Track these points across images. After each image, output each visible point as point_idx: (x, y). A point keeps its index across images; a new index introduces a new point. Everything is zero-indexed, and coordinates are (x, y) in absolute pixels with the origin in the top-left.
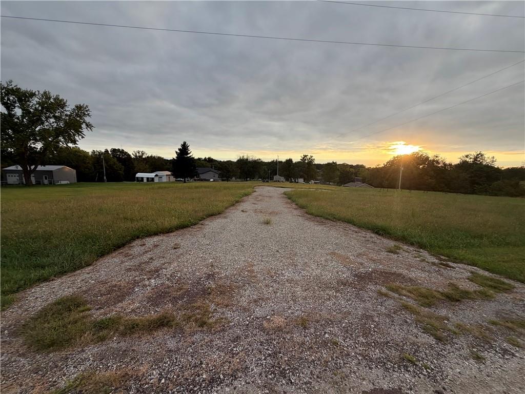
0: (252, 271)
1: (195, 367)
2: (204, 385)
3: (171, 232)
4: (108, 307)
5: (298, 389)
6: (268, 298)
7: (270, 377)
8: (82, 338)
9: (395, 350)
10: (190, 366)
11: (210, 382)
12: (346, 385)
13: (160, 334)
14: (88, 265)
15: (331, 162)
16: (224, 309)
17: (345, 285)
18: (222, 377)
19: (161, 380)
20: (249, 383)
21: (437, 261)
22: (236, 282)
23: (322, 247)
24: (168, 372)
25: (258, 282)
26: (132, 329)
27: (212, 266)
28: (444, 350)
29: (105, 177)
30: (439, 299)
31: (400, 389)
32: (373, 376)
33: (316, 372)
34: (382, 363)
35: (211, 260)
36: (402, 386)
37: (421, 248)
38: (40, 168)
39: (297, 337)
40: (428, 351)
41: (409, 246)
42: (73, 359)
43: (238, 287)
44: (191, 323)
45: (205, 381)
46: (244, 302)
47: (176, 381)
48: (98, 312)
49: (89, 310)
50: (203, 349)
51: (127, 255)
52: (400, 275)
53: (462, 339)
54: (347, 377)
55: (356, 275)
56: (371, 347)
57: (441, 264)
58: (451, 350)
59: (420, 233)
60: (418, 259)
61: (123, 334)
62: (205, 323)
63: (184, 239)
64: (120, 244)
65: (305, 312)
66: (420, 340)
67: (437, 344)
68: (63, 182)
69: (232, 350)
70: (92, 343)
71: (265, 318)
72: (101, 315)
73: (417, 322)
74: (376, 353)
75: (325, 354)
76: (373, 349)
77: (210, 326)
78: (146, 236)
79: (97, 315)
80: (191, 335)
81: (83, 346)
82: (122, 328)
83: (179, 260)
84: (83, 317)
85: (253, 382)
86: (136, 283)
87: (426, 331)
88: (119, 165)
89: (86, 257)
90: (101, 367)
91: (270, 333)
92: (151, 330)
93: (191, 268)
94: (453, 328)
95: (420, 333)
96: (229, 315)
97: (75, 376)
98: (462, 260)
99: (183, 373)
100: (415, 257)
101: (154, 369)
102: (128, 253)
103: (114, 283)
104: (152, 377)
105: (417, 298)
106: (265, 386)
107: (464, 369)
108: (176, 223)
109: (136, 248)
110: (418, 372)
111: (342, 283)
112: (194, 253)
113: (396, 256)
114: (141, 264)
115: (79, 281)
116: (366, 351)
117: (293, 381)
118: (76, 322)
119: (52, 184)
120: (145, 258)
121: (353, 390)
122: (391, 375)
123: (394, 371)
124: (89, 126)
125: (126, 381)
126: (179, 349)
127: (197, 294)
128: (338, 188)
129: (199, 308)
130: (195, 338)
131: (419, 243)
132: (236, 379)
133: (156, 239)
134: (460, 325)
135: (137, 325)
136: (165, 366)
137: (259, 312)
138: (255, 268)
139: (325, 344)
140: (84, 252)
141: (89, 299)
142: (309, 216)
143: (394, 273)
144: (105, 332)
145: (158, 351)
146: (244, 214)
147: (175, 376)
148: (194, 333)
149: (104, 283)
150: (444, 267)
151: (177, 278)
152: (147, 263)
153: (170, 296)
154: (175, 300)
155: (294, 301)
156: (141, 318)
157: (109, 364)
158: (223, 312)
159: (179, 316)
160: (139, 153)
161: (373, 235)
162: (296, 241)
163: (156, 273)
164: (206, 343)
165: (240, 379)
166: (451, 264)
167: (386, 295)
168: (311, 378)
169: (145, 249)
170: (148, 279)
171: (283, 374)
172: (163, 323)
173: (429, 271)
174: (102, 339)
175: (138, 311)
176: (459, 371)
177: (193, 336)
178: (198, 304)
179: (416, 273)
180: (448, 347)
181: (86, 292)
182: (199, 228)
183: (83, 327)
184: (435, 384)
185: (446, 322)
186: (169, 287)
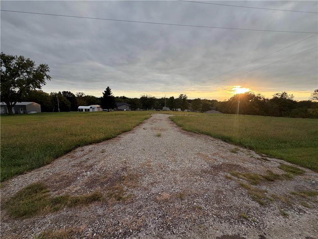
0: (150, 166)
1: (115, 225)
2: (120, 236)
3: (100, 142)
4: (61, 190)
5: (178, 237)
6: (159, 182)
7: (161, 230)
8: (44, 209)
9: (236, 211)
10: (112, 225)
11: (124, 235)
12: (206, 233)
13: (93, 206)
14: (48, 164)
15: (197, 98)
16: (133, 189)
17: (206, 172)
18: (131, 231)
19: (93, 234)
20: (148, 234)
21: (260, 157)
22: (140, 172)
23: (192, 150)
24: (98, 229)
25: (153, 172)
26: (76, 203)
27: (125, 163)
28: (265, 210)
29: (59, 109)
30: (261, 180)
31: (239, 235)
32: (223, 228)
33: (189, 226)
34: (228, 219)
35: (124, 159)
36: (240, 233)
37: (251, 149)
38: (18, 103)
39: (177, 205)
40: (255, 212)
41: (243, 148)
42: (38, 223)
43: (141, 176)
44: (112, 198)
45: (121, 234)
46: (145, 184)
47: (103, 234)
48: (55, 193)
49: (49, 191)
50: (120, 214)
51: (72, 157)
52: (238, 166)
53: (275, 203)
54: (207, 229)
55: (212, 167)
56: (222, 210)
57: (263, 159)
58: (269, 210)
59: (250, 140)
60: (249, 156)
61: (70, 206)
62: (121, 198)
63: (108, 147)
64: (68, 151)
65: (182, 190)
66: (250, 205)
67: (261, 207)
68: (32, 112)
69: (137, 214)
70: (50, 212)
71: (157, 194)
72: (56, 194)
73: (249, 194)
74: (225, 214)
75: (194, 215)
76: (223, 211)
77: (124, 200)
78: (84, 145)
79: (54, 195)
80: (113, 205)
81: (45, 214)
82: (69, 202)
83: (105, 159)
84: (45, 196)
85: (150, 234)
86: (78, 174)
87: (254, 199)
88: (67, 101)
89: (47, 159)
90: (56, 227)
91: (161, 203)
92: (87, 203)
93: (112, 164)
94: (270, 197)
95: (250, 201)
96: (135, 192)
97: (40, 233)
98: (274, 156)
99: (107, 229)
100: (247, 155)
101: (89, 228)
102: (73, 156)
103: (64, 174)
104: (88, 232)
105: (248, 180)
106: (158, 236)
107: (276, 221)
108: (103, 137)
109: (78, 152)
110: (250, 224)
111: (204, 172)
112: (114, 155)
113: (236, 154)
114: (81, 162)
115: (42, 174)
116: (218, 212)
117: (175, 232)
118: (40, 199)
119: (25, 113)
120: (84, 158)
121: (211, 236)
122: (234, 226)
123: (235, 224)
124: (48, 77)
125: (72, 235)
126: (105, 215)
127: (116, 180)
128: (202, 114)
129: (117, 189)
130: (115, 208)
131: (249, 146)
132: (140, 232)
133: (90, 147)
134: (274, 195)
135: (78, 201)
136: (96, 225)
137: (154, 190)
138: (152, 164)
139: (194, 209)
140: (45, 156)
141: (48, 184)
142: (184, 131)
143: (235, 165)
144: (58, 205)
145: (92, 216)
146: (145, 131)
147: (102, 232)
148: (114, 204)
149: (58, 174)
150: (264, 160)
151: (103, 170)
152: (85, 162)
153: (99, 182)
154: (102, 184)
155: (175, 183)
156: (81, 196)
157: (61, 225)
158: (132, 191)
159: (105, 194)
160: (80, 94)
161: (222, 142)
162: (176, 146)
163: (91, 167)
164: (122, 210)
165: (143, 232)
166: (268, 159)
167: (230, 178)
168: (185, 230)
169: (83, 153)
170: (86, 172)
171: (169, 228)
172: (95, 198)
173: (256, 163)
174: (57, 210)
175: (79, 191)
176: (273, 223)
177: (113, 206)
178: (117, 186)
179: (248, 164)
180: (267, 209)
181: (46, 180)
182: (117, 139)
183: (44, 203)
184: (259, 231)
185: (266, 193)
186: (98, 176)
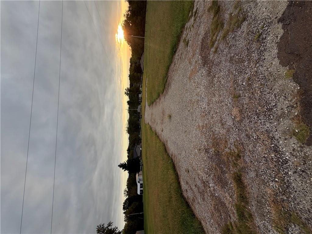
0: (203, 126)
1: (267, 161)
2: (278, 156)
3: (177, 174)
4: (229, 212)
5: (279, 101)
6: (221, 117)
7: (272, 117)
8: (250, 227)
9: (252, 45)
10: (266, 164)
11: (277, 152)
12: (276, 74)
13: (246, 181)
14: (200, 223)
15: (129, 78)
16: (228, 143)
17: (210, 72)
18: (273, 145)
19: (276, 181)
20: (276, 130)
21: (193, 18)
22: (210, 136)
23: (186, 85)
24: (271, 176)
25: (209, 123)
26: (243, 198)
27: (200, 150)
28: (251, 16)
29: (141, 213)
30: (218, 18)
31: (277, 43)
32: (270, 58)
33: (268, 91)
34: (261, 53)
35: (196, 151)
36: (275, 42)
37: (184, 27)
39: (246, 101)
40: (253, 26)
41: (183, 34)
42: (264, 232)
43: (214, 135)
44: (238, 163)
45: (276, 155)
46: (223, 132)
47: (276, 172)
48: (232, 217)
49: (231, 223)
50: (255, 156)
51: (193, 200)
52: (203, 40)
53: (244, 6)
54: (271, 73)
55: (204, 66)
56: (251, 58)
57: (195, 15)
58: (251, 12)
59: (175, 27)
60: (192, 29)
61: (247, 203)
62: (238, 155)
63: (182, 166)
64: (187, 205)
65: (229, 96)
66: (245, 30)
67: (247, 20)
69: (255, 139)
70: (253, 221)
71: (234, 120)
72: (234, 216)
73: (233, 31)
74: (255, 56)
75: (256, 85)
77: (240, 151)
78: (181, 189)
79: (234, 218)
80: (246, 163)
81: (255, 226)
82: (243, 204)
83: (196, 169)
84: (236, 226)
85: (276, 127)
86: (212, 195)
87: (239, 26)
88: (132, 205)
89: (196, 225)
90: (268, 216)
91: (243, 116)
92: (244, 186)
93: (202, 162)
94: (237, 11)
95: (241, 30)
96: (232, 141)
97: (275, 231)
98: (192, 4)
99: (271, 168)
100: (191, 30)
101: (269, 185)
103: (213, 208)
104: (274, 186)
105: (218, 31)
106: (278, 120)
107: (263, 6)
108: (172, 171)
109: (189, 195)
110: (266, 32)
111: (209, 74)
112: (192, 160)
113: (190, 42)
114: (199, 192)
115: (212, 229)
116: (253, 62)
117: (274, 104)
118: (240, 231)
120: (195, 189)
121: (279, 69)
122: (268, 47)
123: (266, 46)
124: (110, 225)
125: (278, 201)
126: (256, 170)
127: (219, 159)
128: (144, 73)
129: (228, 158)
130: (248, 160)
131: (181, 28)
132: (274, 137)
133: (182, 183)
134: (235, 7)
135: (241, 195)
136: (267, 178)
137: (230, 123)
138: (200, 125)
139: (249, 85)
140: (192, 226)
141: (223, 223)
142: (165, 92)
143: (202, 43)
144: (245, 214)
145: (257, 182)
146: (164, 130)
147: (273, 173)
148: (245, 161)
149: (213, 215)
150: (197, 14)
151: (208, 171)
152: (198, 188)
153: (221, 175)
154: (223, 172)
155: (222, 102)
156: (235, 192)
157: (267, 211)
158: (230, 144)
159: (233, 170)
160: (125, 193)
161: (177, 55)
162: (182, 100)
163: (205, 184)
164: (251, 154)
165: (274, 134)
166: (195, 10)
167: (216, 49)
168: (272, 94)
169: (189, 190)
170: (209, 187)
171: (270, 110)
172: (239, 180)
173: (200, 23)
174: (251, 216)
175: (231, 194)
176: (264, 9)
178: (225, 158)
179: (201, 30)
180: (249, 14)
181: (219, 225)
182: (174, 157)
183: (243, 227)
184: (273, 23)
185: (233, 15)
186: (215, 176)
